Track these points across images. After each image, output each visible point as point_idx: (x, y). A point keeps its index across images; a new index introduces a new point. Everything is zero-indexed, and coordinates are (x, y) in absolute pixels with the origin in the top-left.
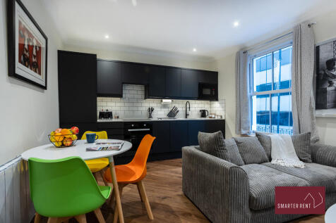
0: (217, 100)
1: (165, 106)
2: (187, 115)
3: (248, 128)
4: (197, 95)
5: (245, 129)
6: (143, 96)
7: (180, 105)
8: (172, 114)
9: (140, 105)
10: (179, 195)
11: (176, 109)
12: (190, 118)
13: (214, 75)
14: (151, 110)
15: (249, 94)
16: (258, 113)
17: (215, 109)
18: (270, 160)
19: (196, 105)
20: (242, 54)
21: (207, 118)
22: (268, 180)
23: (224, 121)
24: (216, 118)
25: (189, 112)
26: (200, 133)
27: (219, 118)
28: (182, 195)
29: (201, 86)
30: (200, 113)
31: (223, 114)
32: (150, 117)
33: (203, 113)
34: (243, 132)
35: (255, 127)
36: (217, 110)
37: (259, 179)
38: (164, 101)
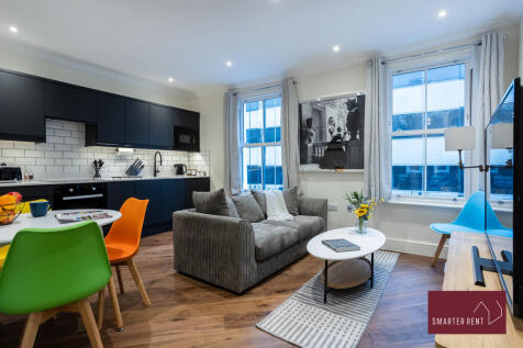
0: (198, 150)
1: (122, 158)
2: (156, 172)
3: (240, 186)
4: (172, 143)
5: (236, 188)
6: (83, 142)
7: (145, 157)
8: (133, 170)
9: (77, 155)
10: (171, 275)
11: (140, 163)
12: (160, 176)
13: (195, 117)
14: (98, 164)
15: (239, 145)
16: (248, 167)
17: (195, 163)
18: (266, 217)
19: (169, 158)
20: (232, 97)
21: (185, 176)
22: (269, 234)
23: (208, 179)
24: (198, 176)
25: (159, 168)
26: (195, 193)
27: (202, 175)
28: (175, 275)
29: (178, 131)
30: (175, 170)
31: (206, 169)
32: (97, 175)
33: (180, 169)
34: (234, 192)
35: (246, 186)
36: (197, 164)
37: (261, 233)
38: (121, 150)
